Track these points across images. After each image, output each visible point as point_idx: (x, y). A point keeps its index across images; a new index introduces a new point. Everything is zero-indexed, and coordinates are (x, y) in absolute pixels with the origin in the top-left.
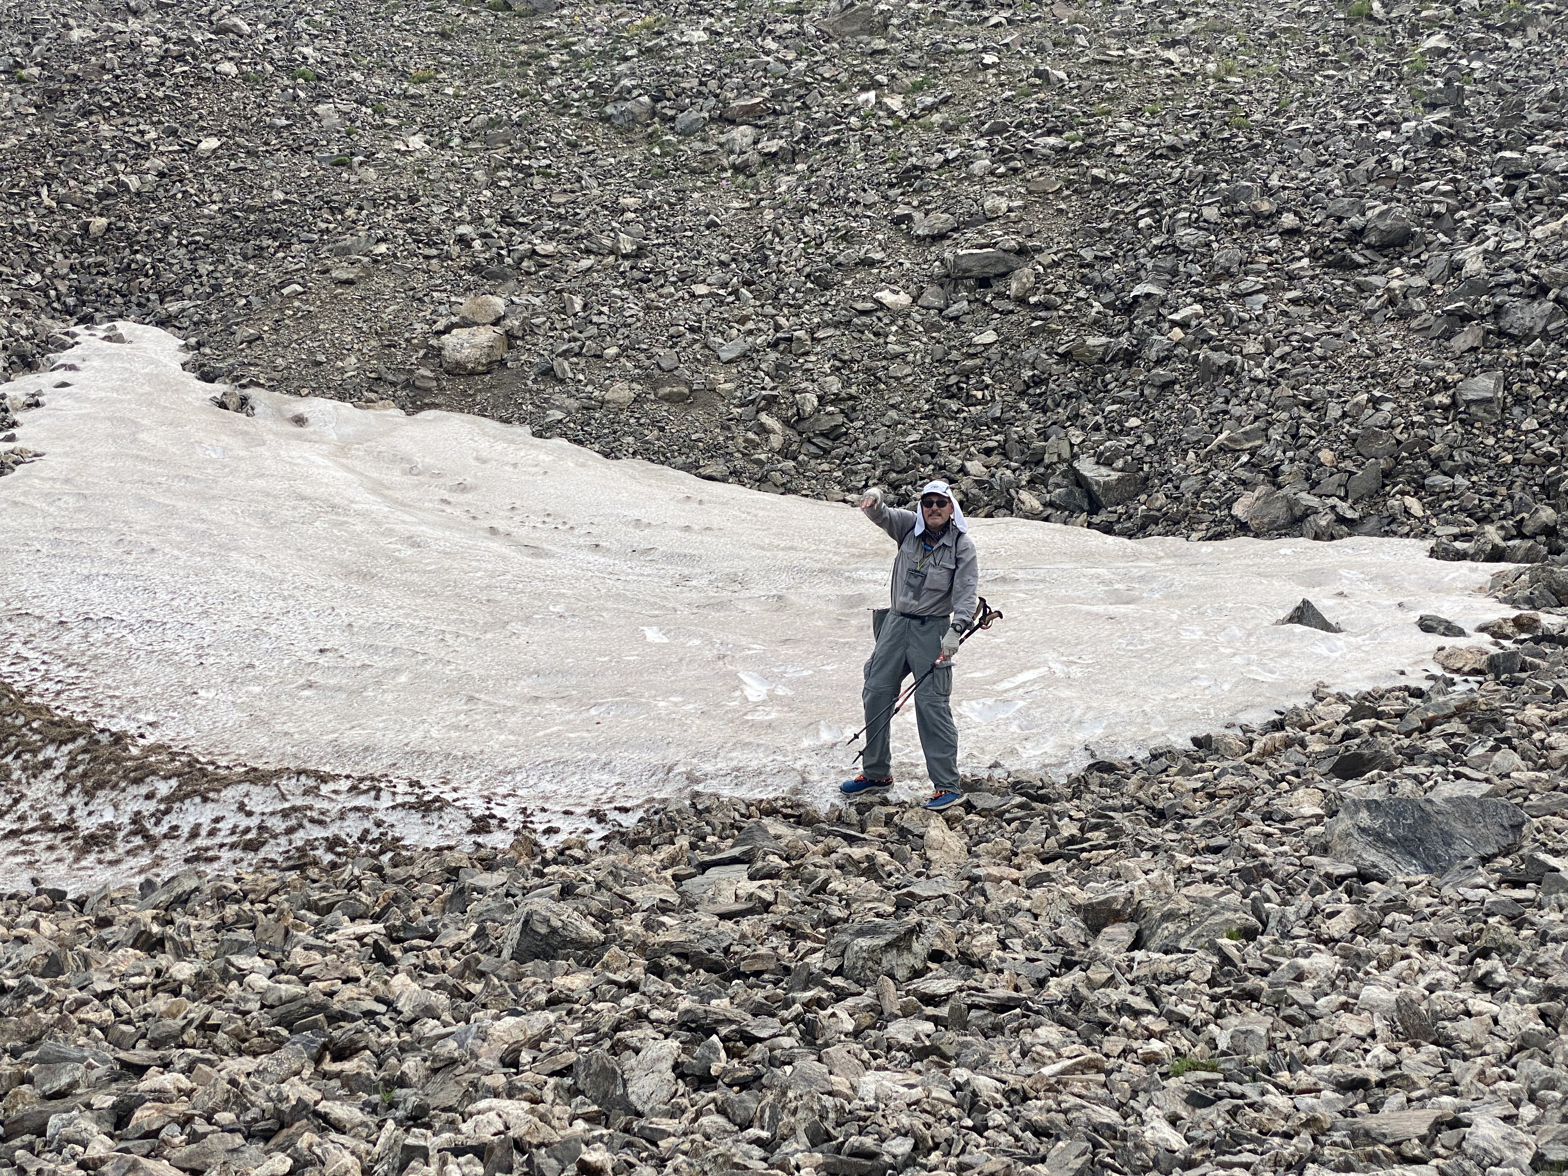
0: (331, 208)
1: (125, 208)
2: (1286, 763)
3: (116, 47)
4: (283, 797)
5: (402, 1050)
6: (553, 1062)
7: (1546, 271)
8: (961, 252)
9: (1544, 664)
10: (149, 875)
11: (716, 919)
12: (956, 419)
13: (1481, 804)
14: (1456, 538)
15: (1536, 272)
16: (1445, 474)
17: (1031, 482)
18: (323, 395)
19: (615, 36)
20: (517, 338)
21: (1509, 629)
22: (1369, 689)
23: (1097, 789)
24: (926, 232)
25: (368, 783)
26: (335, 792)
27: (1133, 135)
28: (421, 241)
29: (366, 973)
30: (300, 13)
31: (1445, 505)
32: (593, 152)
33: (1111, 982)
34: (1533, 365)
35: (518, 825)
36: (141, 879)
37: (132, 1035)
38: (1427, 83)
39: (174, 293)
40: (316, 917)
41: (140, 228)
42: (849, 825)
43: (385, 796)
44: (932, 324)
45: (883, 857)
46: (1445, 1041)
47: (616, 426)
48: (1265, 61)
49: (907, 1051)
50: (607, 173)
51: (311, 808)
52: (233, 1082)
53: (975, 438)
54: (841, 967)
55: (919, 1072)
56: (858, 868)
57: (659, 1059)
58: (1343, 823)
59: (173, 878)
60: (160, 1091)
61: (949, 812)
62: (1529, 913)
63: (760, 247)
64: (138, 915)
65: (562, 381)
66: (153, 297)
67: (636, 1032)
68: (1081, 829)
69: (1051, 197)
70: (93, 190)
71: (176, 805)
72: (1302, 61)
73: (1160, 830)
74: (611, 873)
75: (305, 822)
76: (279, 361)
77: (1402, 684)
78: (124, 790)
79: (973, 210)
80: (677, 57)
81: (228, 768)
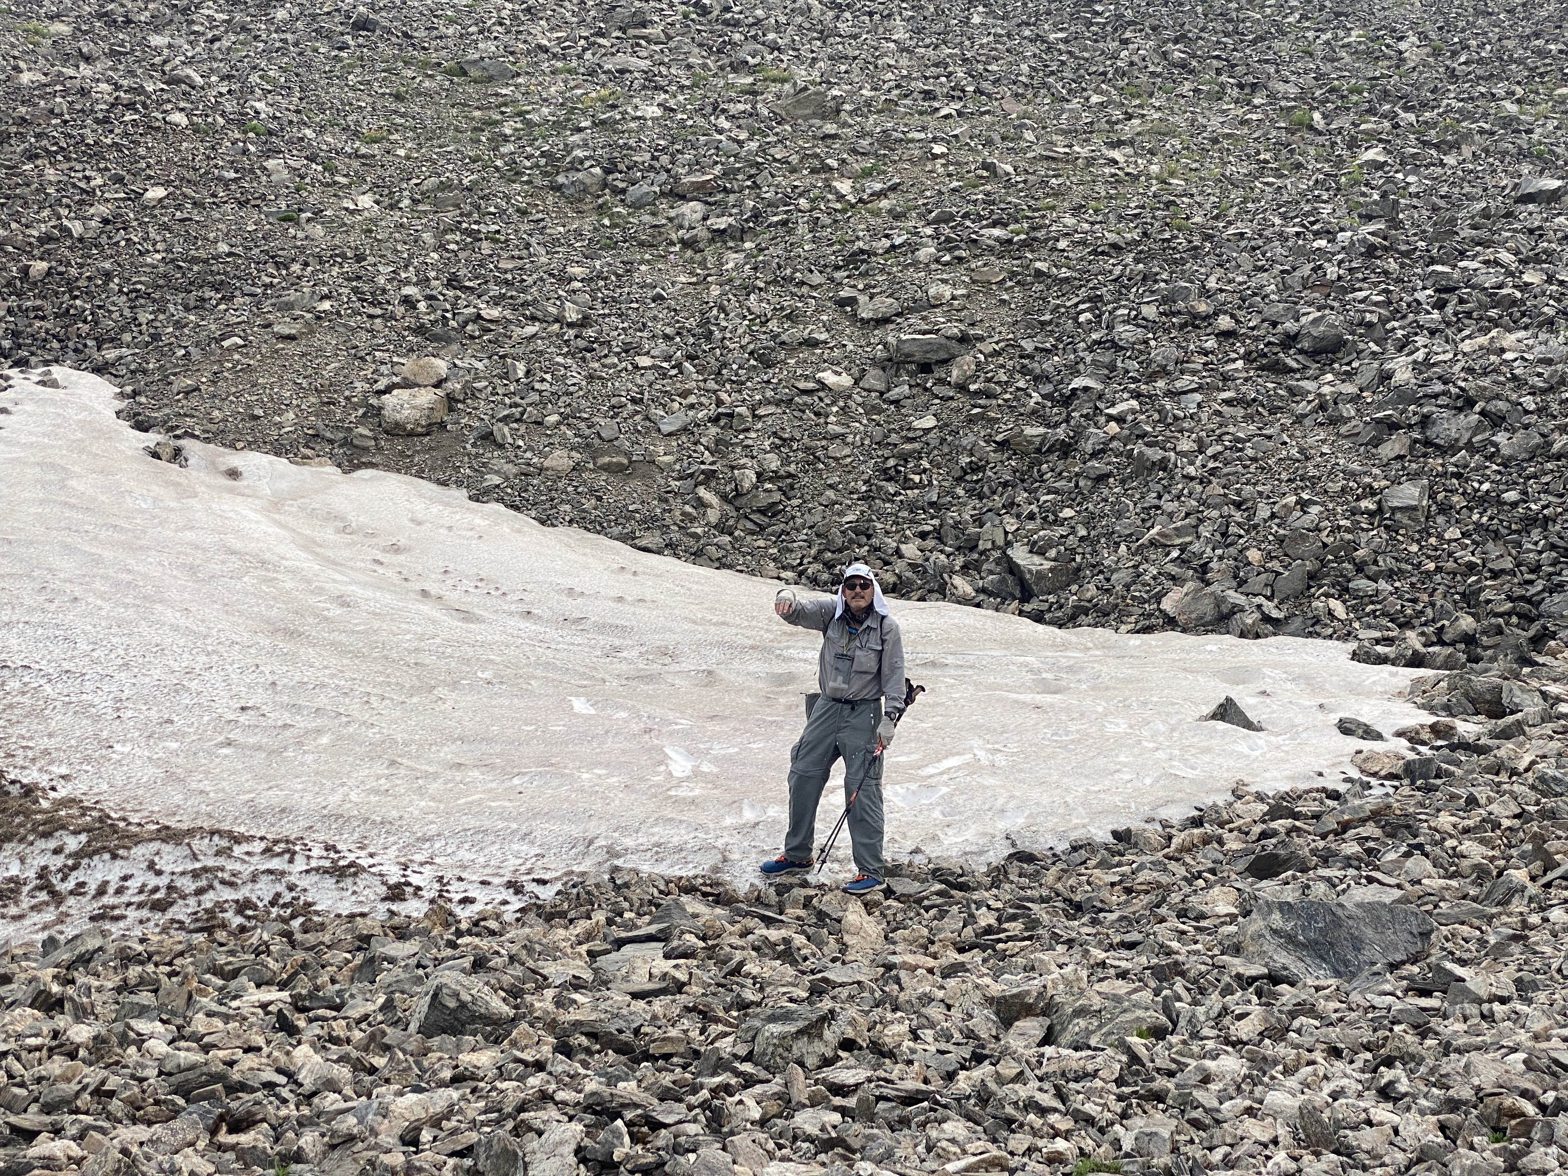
0: (276, 263)
1: (66, 253)
2: (1203, 860)
3: (66, 92)
4: (195, 857)
5: (301, 1124)
6: (454, 1142)
7: (1473, 385)
8: (904, 337)
9: (1458, 772)
10: (53, 932)
11: (628, 998)
12: (893, 502)
13: (1391, 911)
14: (1378, 642)
15: (1463, 384)
16: (1369, 578)
17: (965, 567)
18: (258, 449)
19: (570, 106)
20: (459, 401)
21: (1425, 735)
22: (1288, 789)
23: (1016, 879)
24: (870, 315)
25: (283, 845)
26: (248, 853)
27: (1076, 231)
28: (366, 300)
29: (268, 1042)
30: (255, 68)
31: (1368, 609)
32: (543, 220)
33: (1019, 1077)
34: (1458, 476)
35: (433, 894)
36: (44, 936)
37: (24, 1098)
38: (1364, 194)
39: (112, 340)
40: (220, 982)
41: (81, 274)
42: (768, 906)
43: (299, 859)
44: (873, 407)
45: (800, 940)
46: (1344, 1150)
47: (553, 493)
48: (1207, 165)
49: (812, 1142)
50: (556, 242)
51: (222, 869)
52: (125, 1152)
53: (911, 521)
54: (751, 1052)
55: (823, 1164)
56: (774, 951)
57: (561, 1143)
58: (1256, 924)
59: (76, 937)
60: (49, 1158)
61: (868, 897)
62: (1434, 1022)
63: (705, 323)
64: (39, 974)
65: (501, 446)
66: (90, 343)
67: (540, 1114)
68: (999, 920)
69: (994, 287)
70: (36, 233)
71: (85, 861)
72: (1242, 167)
73: (1077, 923)
74: (525, 947)
75: (216, 884)
76: (216, 413)
77: (1320, 786)
78: (32, 844)
79: (917, 297)
80: (630, 131)
81: (139, 824)
